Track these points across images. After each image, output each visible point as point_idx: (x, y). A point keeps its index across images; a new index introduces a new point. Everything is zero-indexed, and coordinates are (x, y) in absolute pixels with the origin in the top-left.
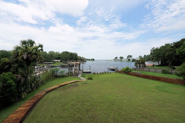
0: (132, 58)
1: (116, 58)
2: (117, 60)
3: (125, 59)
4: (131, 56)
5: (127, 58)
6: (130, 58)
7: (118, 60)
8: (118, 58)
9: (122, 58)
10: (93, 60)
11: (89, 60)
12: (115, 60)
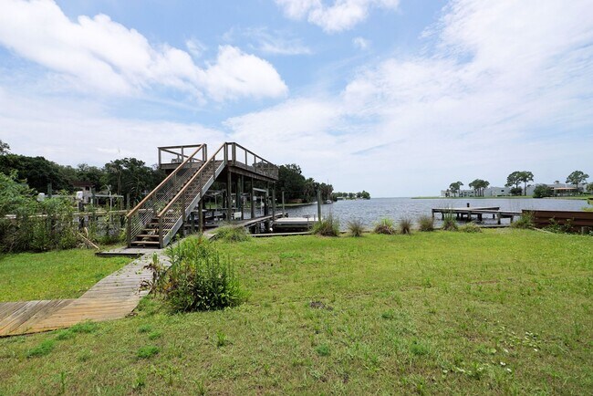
0: (530, 183)
1: (455, 186)
2: (457, 195)
3: (496, 189)
4: (525, 176)
5: (509, 185)
6: (522, 185)
7: (464, 195)
8: (465, 188)
9: (480, 185)
10: (366, 196)
11: (351, 196)
12: (452, 195)
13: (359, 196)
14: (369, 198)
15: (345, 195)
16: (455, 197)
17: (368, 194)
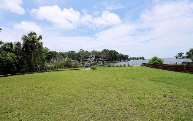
2: (181, 58)
11: (137, 58)
13: (140, 58)
14: (144, 59)
15: (135, 58)
16: (180, 58)
17: (144, 58)
